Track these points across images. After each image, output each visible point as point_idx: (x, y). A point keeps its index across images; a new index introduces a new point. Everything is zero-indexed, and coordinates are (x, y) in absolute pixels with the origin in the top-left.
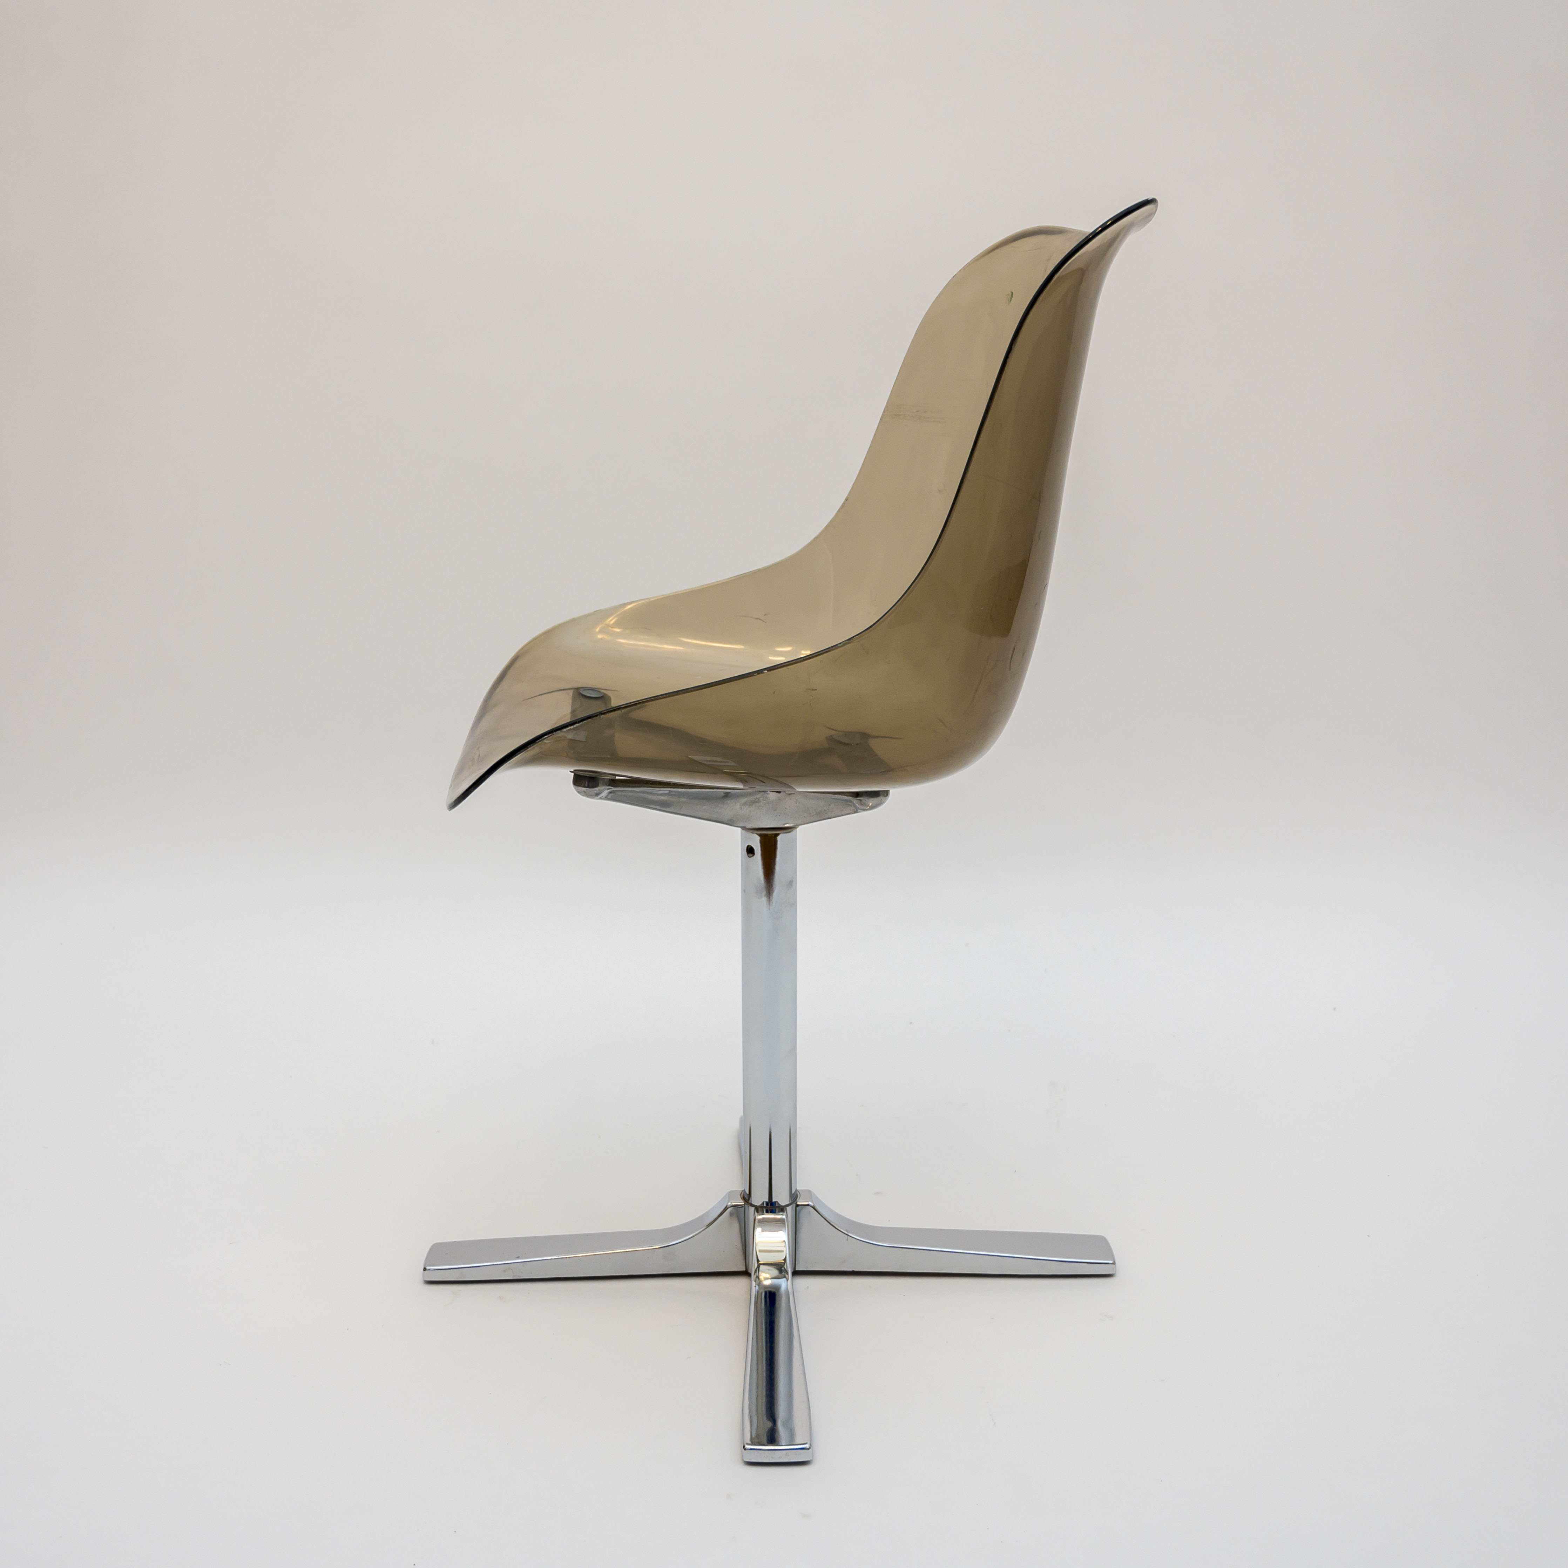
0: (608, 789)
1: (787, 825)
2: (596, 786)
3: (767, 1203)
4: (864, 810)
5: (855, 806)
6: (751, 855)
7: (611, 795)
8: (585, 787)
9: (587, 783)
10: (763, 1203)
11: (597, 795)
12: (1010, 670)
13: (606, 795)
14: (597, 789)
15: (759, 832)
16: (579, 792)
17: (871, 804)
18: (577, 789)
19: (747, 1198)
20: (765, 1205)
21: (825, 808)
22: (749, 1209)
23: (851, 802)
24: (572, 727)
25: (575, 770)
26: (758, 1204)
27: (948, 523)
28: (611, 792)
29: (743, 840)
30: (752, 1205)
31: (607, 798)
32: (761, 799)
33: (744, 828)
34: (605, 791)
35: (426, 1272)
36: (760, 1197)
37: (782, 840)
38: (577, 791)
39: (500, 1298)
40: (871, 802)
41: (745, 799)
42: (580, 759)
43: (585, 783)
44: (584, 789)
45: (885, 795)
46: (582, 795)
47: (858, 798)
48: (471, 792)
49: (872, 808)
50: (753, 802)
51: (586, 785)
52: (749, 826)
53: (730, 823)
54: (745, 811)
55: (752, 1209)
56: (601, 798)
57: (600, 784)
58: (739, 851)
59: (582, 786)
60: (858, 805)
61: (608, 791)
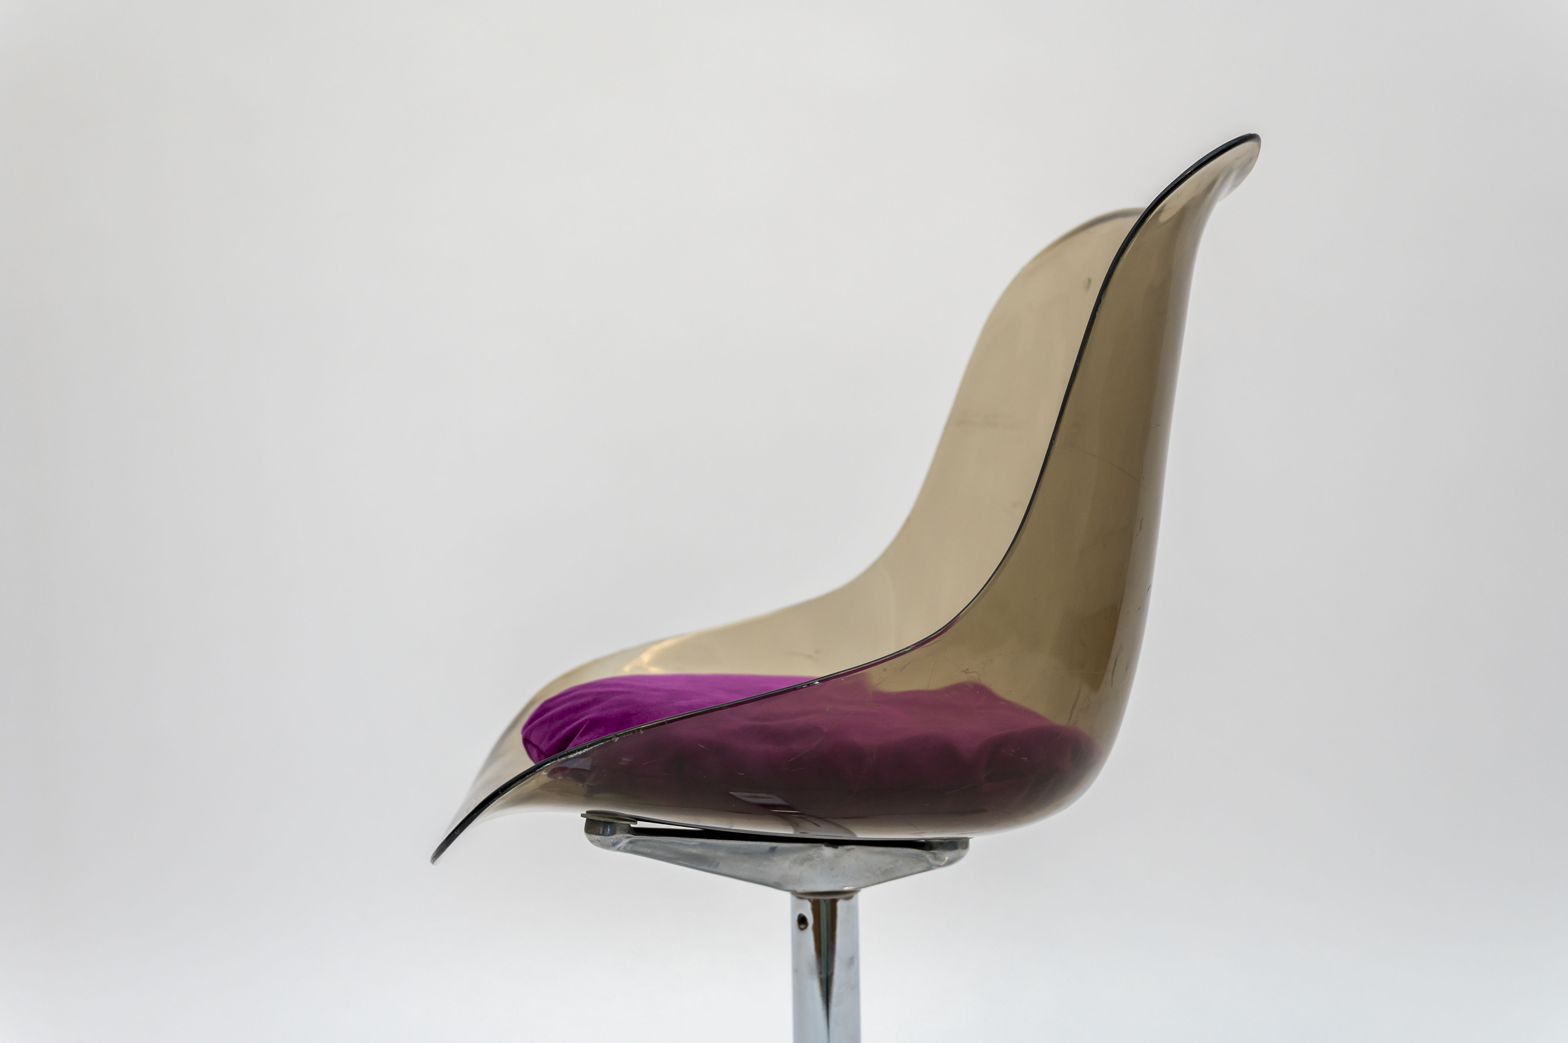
0: (628, 837)
1: (846, 889)
2: (613, 833)
4: (939, 866)
5: (928, 862)
6: (803, 926)
7: (631, 846)
8: (599, 834)
9: (601, 829)
11: (614, 845)
12: (1112, 686)
13: (625, 845)
14: (614, 837)
15: (812, 898)
16: (592, 842)
17: (947, 858)
18: (590, 837)
21: (892, 866)
23: (923, 856)
24: (580, 753)
25: (588, 812)
27: (1034, 501)
28: (631, 842)
29: (794, 908)
31: (625, 850)
32: (814, 855)
33: (795, 893)
34: (625, 839)
37: (841, 905)
38: (589, 840)
40: (947, 856)
41: (796, 856)
42: (590, 795)
43: (599, 830)
44: (598, 837)
45: (965, 846)
46: (595, 845)
47: (931, 851)
48: (456, 836)
49: (950, 862)
50: (805, 860)
51: (601, 832)
52: (801, 889)
53: (777, 886)
54: (796, 871)
56: (618, 850)
57: (618, 831)
58: (788, 922)
59: (596, 834)
60: (931, 861)
61: (628, 840)
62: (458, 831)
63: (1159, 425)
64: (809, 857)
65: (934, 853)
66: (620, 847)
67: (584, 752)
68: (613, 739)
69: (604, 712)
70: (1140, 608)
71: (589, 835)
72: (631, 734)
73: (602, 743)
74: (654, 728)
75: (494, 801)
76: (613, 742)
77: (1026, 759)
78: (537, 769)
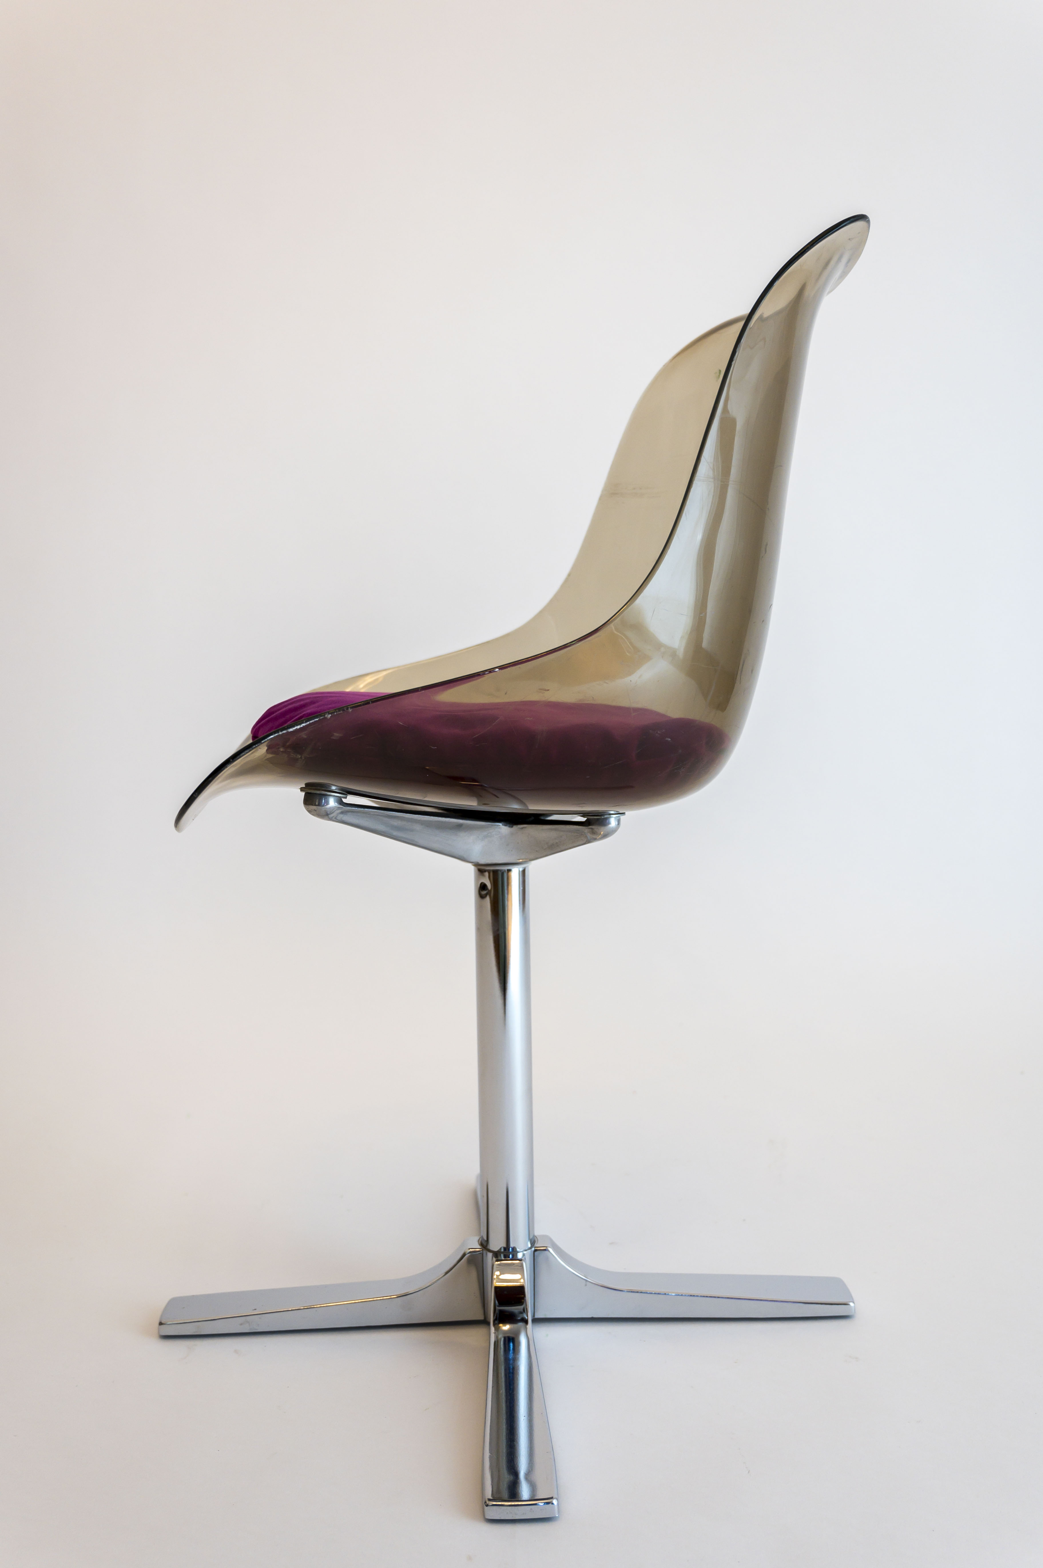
0: (339, 809)
2: (327, 804)
3: (505, 1249)
4: (597, 839)
6: (483, 896)
7: (341, 816)
8: (315, 805)
9: (317, 800)
10: (501, 1249)
11: (328, 814)
13: (337, 815)
14: (327, 808)
15: (490, 869)
16: (309, 811)
17: (602, 833)
19: (485, 1244)
20: (502, 1250)
21: (557, 841)
22: (487, 1254)
23: (582, 832)
25: (305, 784)
26: (496, 1249)
28: (342, 813)
30: (490, 1251)
31: (337, 819)
33: (476, 865)
34: (337, 810)
35: (162, 1326)
36: (497, 1243)
37: (514, 876)
38: (307, 810)
39: (236, 1351)
43: (313, 801)
44: (314, 807)
46: (312, 815)
49: (605, 836)
51: (317, 804)
52: (480, 861)
53: (463, 857)
54: (476, 843)
55: (490, 1255)
56: (331, 819)
57: (331, 803)
58: (473, 891)
59: (312, 805)
60: (589, 836)
61: (339, 811)
62: (197, 794)
63: (781, 466)
64: (489, 834)
65: (592, 828)
66: (333, 817)
67: (302, 726)
68: (326, 716)
69: (320, 708)
70: (763, 621)
71: (308, 807)
72: (342, 712)
73: (317, 719)
74: (361, 707)
75: (226, 767)
76: (326, 718)
77: (670, 739)
78: (263, 740)
